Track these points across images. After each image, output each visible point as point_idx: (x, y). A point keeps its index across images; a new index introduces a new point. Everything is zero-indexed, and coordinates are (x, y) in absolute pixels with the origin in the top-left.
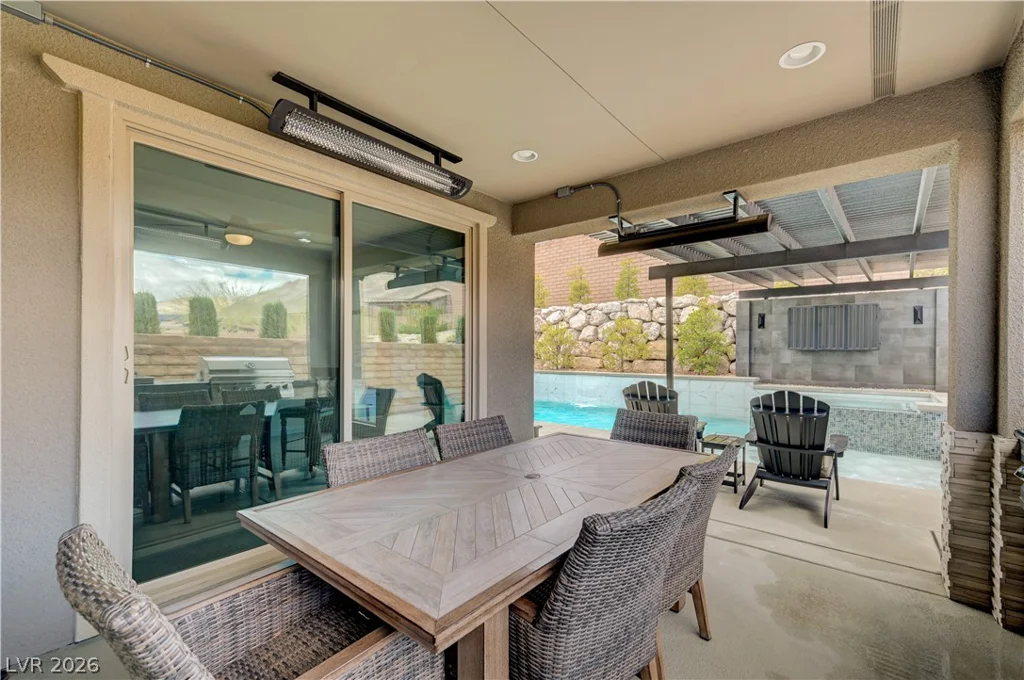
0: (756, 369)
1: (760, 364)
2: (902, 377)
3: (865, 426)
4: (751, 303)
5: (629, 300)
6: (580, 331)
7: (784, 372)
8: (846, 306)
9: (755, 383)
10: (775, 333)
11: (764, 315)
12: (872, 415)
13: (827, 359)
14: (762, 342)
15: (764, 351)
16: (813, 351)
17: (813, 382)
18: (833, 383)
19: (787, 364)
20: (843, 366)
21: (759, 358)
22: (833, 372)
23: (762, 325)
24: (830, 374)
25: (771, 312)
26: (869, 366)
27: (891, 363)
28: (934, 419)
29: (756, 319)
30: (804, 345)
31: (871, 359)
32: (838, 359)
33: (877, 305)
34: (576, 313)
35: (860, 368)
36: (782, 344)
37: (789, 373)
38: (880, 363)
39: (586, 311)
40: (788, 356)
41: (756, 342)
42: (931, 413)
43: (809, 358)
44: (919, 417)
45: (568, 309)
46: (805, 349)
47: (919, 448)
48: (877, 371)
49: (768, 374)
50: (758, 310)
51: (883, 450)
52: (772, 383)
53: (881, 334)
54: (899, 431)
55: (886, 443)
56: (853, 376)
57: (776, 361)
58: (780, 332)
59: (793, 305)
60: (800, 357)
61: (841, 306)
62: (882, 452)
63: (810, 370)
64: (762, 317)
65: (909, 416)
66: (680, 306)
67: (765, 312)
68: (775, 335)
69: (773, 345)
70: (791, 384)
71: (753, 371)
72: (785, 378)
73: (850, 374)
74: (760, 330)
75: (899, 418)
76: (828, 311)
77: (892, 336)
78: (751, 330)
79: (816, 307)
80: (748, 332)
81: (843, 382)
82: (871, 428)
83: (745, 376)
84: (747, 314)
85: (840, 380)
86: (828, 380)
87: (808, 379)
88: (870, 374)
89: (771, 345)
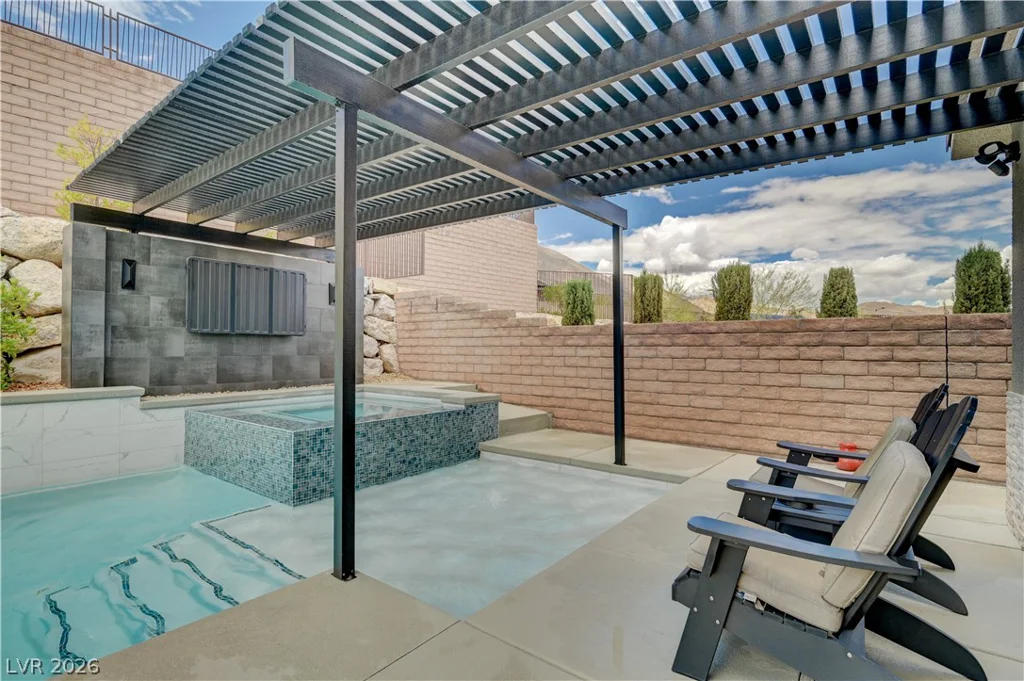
0: (119, 370)
1: (125, 360)
2: (318, 370)
3: (428, 436)
4: (109, 238)
7: (173, 371)
8: (271, 271)
10: (152, 304)
11: (135, 264)
12: (432, 420)
13: (239, 347)
14: (129, 317)
15: (133, 333)
17: (219, 386)
18: (247, 384)
19: (180, 358)
20: (258, 358)
21: (125, 348)
22: (246, 368)
23: (130, 285)
24: (243, 372)
25: (147, 259)
26: (288, 358)
27: (310, 354)
28: (472, 412)
29: (117, 267)
30: (205, 325)
31: (290, 348)
32: (254, 347)
33: (304, 275)
35: (280, 361)
36: (167, 322)
37: (181, 375)
38: (299, 353)
40: (179, 344)
41: (118, 316)
43: (213, 347)
44: (464, 413)
46: (217, 331)
47: (464, 450)
48: (296, 363)
50: (123, 251)
51: (441, 462)
54: (451, 434)
55: (443, 453)
56: (271, 374)
57: (158, 352)
58: (164, 300)
60: (199, 346)
61: (266, 269)
62: (440, 465)
63: (215, 366)
64: (130, 267)
65: (458, 414)
67: (136, 257)
68: (155, 303)
69: (152, 325)
70: (185, 392)
71: (111, 375)
72: (173, 384)
73: (267, 369)
74: (126, 292)
75: (450, 419)
76: (248, 274)
77: (311, 317)
78: (108, 289)
79: (234, 265)
80: (104, 293)
81: (259, 383)
82: (432, 437)
83: (97, 386)
84: (102, 256)
85: (255, 379)
86: (241, 381)
87: (212, 381)
88: (289, 368)
89: (147, 324)
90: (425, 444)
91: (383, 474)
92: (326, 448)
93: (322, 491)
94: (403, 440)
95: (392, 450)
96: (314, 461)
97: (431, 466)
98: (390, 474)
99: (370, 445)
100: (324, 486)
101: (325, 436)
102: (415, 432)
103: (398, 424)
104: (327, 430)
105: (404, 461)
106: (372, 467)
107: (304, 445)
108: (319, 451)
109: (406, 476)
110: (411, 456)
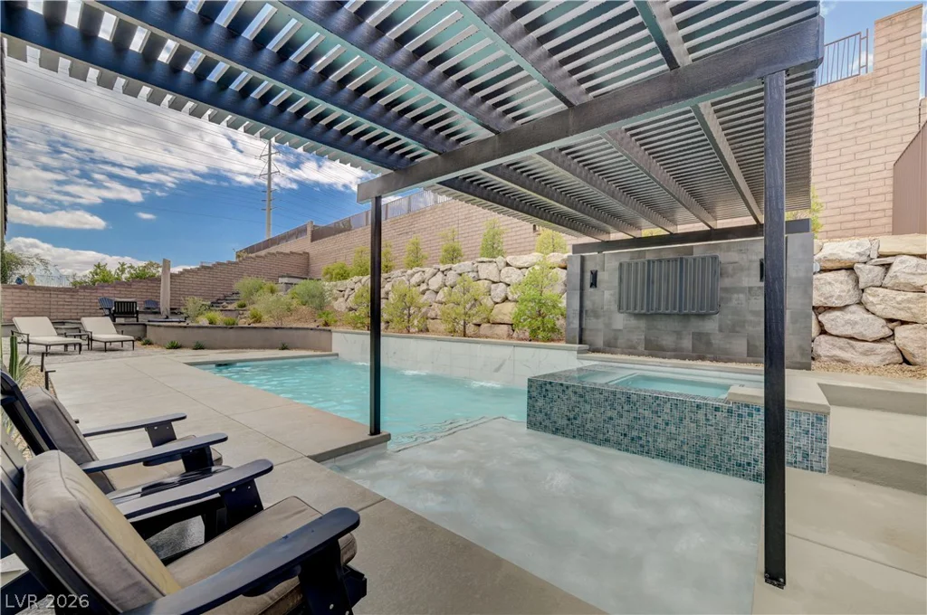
0: (587, 335)
1: (591, 330)
2: (746, 348)
3: (660, 421)
4: (583, 259)
5: (479, 260)
6: (437, 293)
7: (616, 339)
8: (681, 259)
9: (580, 352)
10: (606, 295)
11: (597, 271)
12: (668, 405)
13: (661, 324)
14: (593, 304)
15: (596, 314)
16: (644, 314)
17: (646, 351)
18: (669, 353)
19: (620, 330)
20: (679, 334)
21: (590, 323)
22: (668, 341)
23: (594, 284)
24: (664, 343)
25: (603, 269)
26: (708, 334)
27: (733, 331)
29: (588, 276)
30: (636, 308)
31: (711, 326)
32: (674, 325)
33: (715, 258)
34: (435, 275)
35: (699, 337)
36: (613, 307)
37: (621, 341)
38: (721, 330)
39: (443, 272)
40: (620, 321)
41: (588, 304)
42: (747, 406)
43: (642, 324)
44: (730, 411)
45: (427, 269)
46: (636, 312)
47: (729, 460)
48: (718, 340)
49: (600, 343)
50: (590, 267)
51: (682, 457)
52: (604, 352)
53: (720, 294)
54: (703, 431)
55: (685, 448)
56: (690, 348)
57: (608, 325)
58: (611, 292)
59: (626, 259)
60: (633, 322)
61: (676, 260)
62: (681, 460)
63: (643, 337)
64: (594, 275)
65: (717, 409)
66: (526, 265)
67: (598, 268)
68: (607, 295)
69: (605, 308)
70: (622, 353)
71: (584, 338)
72: (615, 347)
73: (687, 343)
74: (592, 290)
75: (702, 412)
76: (661, 264)
77: (735, 296)
78: (582, 289)
79: (649, 261)
80: (578, 292)
81: (680, 354)
82: (667, 424)
83: (575, 343)
84: (579, 271)
85: (675, 350)
86: (664, 350)
87: (641, 348)
88: (709, 343)
89: (602, 308)
90: (655, 427)
91: (601, 436)
92: (550, 395)
93: (546, 426)
94: (625, 414)
95: (611, 418)
96: (540, 403)
97: (663, 455)
98: (607, 440)
99: (588, 407)
100: (547, 423)
101: (548, 387)
102: (640, 410)
103: (618, 396)
104: (550, 383)
105: (625, 435)
106: (588, 426)
107: (534, 389)
108: (545, 396)
109: (627, 450)
110: (635, 434)
